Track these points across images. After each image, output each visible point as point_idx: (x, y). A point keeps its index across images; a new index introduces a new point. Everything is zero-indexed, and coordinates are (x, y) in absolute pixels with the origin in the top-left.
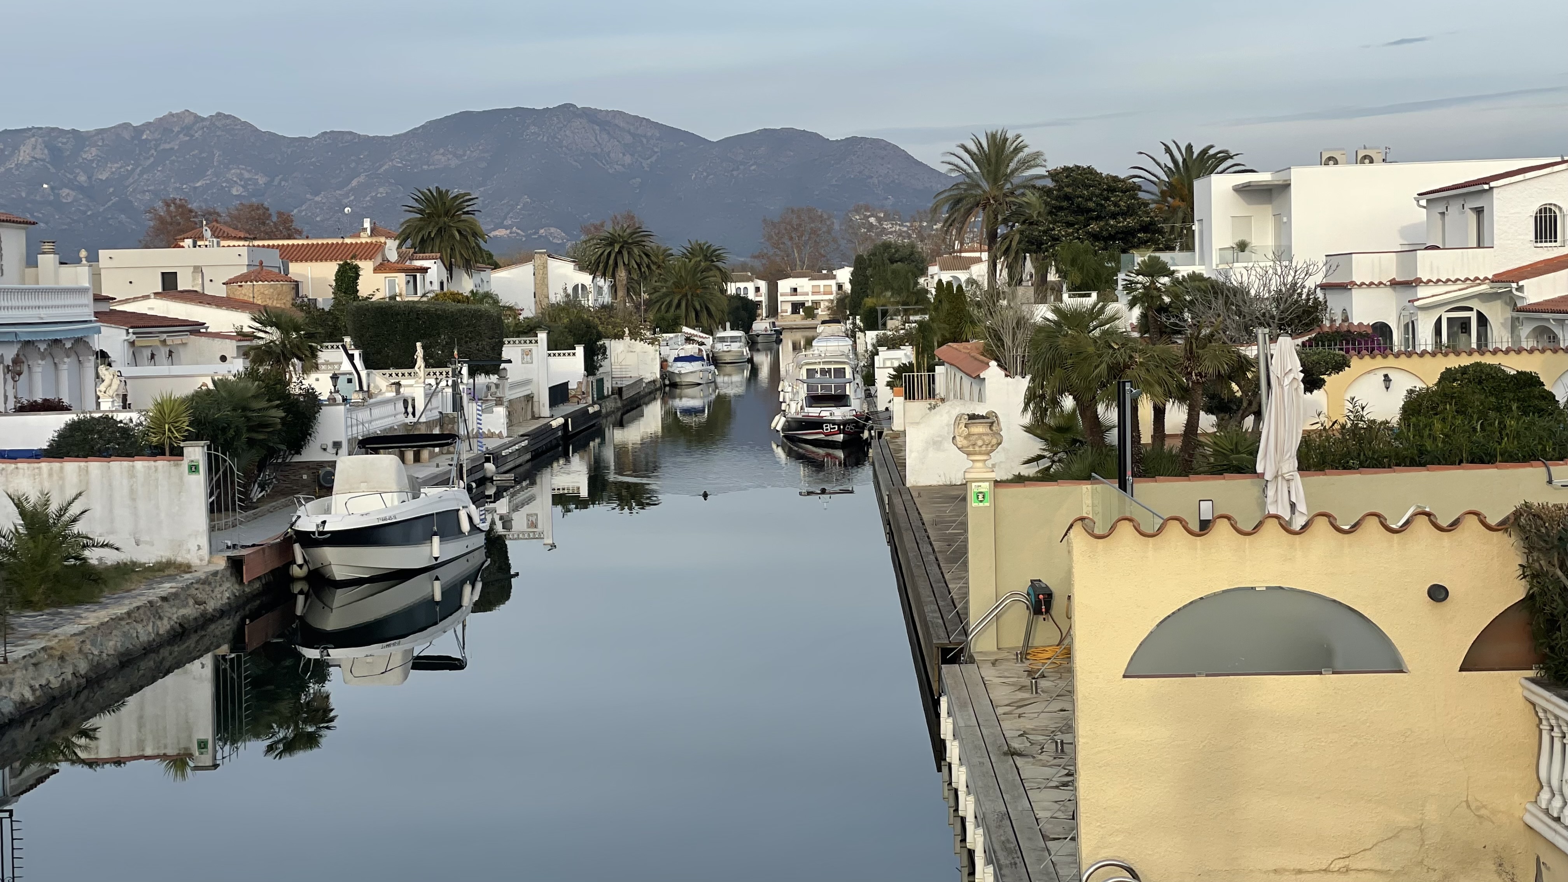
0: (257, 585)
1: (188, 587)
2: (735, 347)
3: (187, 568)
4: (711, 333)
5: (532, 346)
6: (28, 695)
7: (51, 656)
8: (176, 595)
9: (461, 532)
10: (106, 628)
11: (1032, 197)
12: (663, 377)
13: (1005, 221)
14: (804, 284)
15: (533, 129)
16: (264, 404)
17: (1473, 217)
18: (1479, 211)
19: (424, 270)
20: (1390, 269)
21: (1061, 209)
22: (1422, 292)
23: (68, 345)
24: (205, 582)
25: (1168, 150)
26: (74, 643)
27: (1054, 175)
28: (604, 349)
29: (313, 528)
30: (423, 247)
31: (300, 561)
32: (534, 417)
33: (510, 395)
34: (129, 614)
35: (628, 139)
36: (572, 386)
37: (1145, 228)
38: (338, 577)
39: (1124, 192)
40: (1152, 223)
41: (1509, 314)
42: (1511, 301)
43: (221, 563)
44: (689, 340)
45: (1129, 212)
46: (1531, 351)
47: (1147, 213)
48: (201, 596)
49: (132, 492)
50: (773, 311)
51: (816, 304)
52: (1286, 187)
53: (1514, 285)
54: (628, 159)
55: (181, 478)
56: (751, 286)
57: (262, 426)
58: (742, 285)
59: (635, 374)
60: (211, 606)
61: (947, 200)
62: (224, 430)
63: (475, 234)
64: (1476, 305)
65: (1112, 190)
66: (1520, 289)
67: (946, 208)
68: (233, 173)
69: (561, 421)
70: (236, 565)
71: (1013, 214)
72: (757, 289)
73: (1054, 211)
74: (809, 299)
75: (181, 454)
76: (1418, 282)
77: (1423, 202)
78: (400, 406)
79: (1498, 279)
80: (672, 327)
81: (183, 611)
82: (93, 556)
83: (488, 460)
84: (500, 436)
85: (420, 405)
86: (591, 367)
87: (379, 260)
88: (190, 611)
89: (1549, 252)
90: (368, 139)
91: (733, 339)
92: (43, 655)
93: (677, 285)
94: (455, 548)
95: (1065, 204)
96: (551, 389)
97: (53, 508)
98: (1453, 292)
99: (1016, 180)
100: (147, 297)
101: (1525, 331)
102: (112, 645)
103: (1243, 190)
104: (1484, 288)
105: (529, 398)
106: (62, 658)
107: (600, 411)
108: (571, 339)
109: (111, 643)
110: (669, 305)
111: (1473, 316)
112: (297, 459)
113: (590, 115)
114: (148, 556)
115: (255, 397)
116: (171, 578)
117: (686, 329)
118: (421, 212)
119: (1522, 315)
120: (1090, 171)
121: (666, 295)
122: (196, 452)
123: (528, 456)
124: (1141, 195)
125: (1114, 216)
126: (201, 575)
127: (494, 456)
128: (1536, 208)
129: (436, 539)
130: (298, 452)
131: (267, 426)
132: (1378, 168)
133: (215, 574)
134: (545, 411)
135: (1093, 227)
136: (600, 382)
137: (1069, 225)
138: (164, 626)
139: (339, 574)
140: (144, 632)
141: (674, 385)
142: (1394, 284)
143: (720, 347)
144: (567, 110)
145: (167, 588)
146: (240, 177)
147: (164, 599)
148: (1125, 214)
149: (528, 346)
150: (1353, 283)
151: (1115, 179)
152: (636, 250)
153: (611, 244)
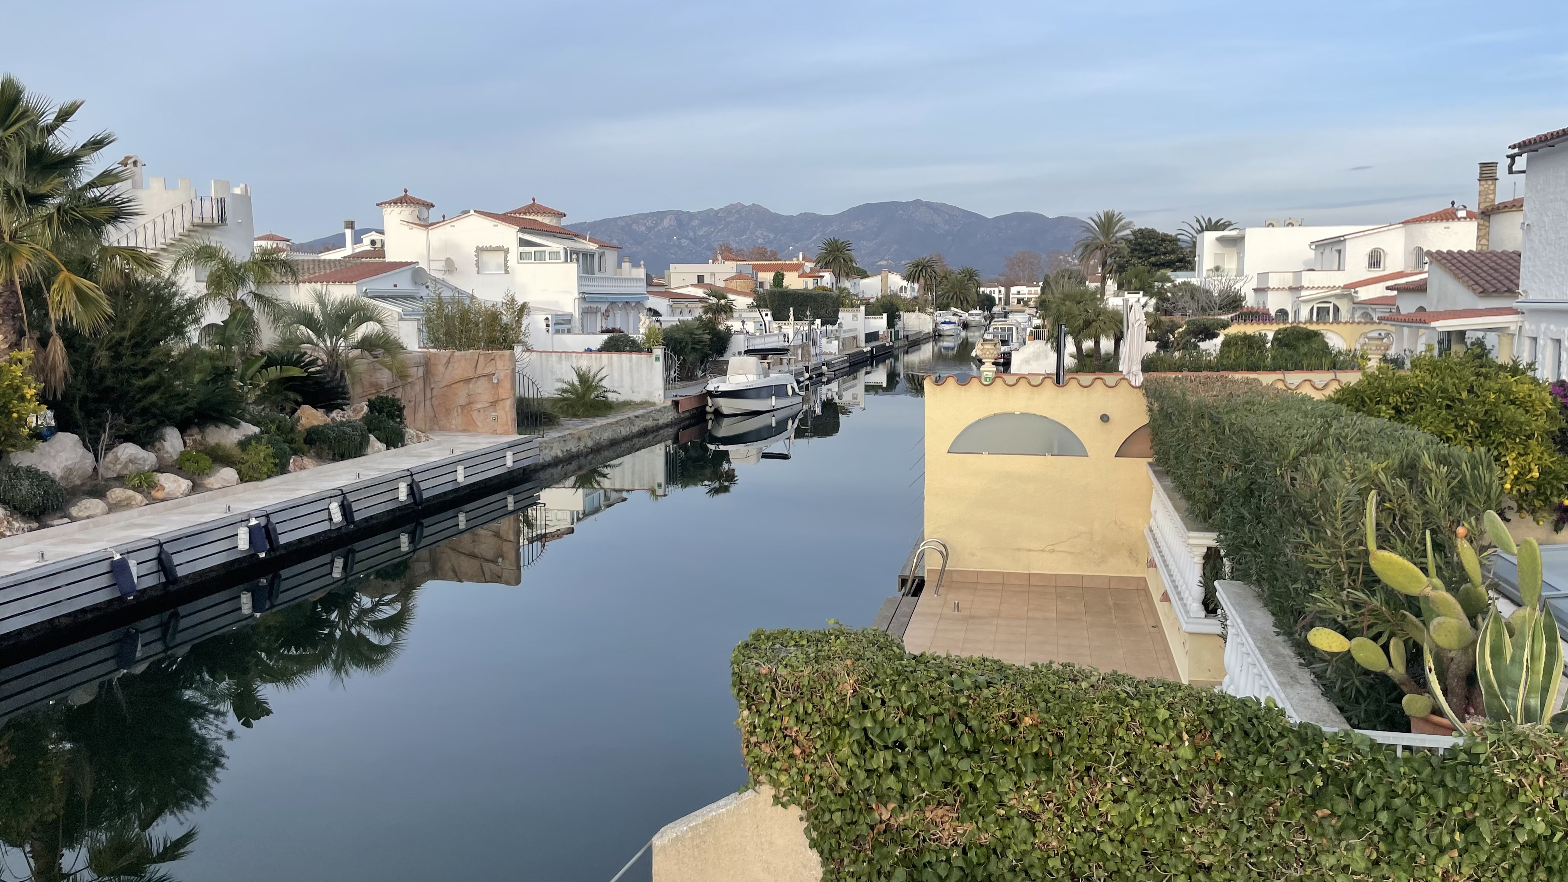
0: (687, 414)
1: (650, 412)
2: (977, 318)
3: (654, 404)
4: (967, 311)
5: (858, 313)
6: (560, 454)
7: (573, 438)
8: (643, 416)
9: (787, 395)
10: (603, 428)
11: (1123, 245)
12: (934, 331)
13: (1111, 256)
14: (1024, 289)
15: (900, 212)
16: (701, 332)
17: (1337, 255)
18: (1339, 251)
19: (822, 277)
20: (1289, 280)
21: (1136, 250)
22: (1304, 293)
23: (633, 305)
24: (659, 411)
25: (1198, 221)
26: (586, 434)
27: (1134, 233)
28: (899, 316)
29: (712, 389)
30: (826, 266)
31: (710, 404)
32: (857, 347)
33: (843, 335)
34: (617, 422)
35: (947, 217)
36: (881, 333)
37: (1180, 261)
38: (725, 413)
39: (1170, 241)
40: (1184, 258)
41: (1351, 306)
42: (1350, 297)
43: (669, 403)
44: (955, 314)
45: (1173, 252)
46: (1359, 323)
47: (1182, 253)
48: (656, 417)
49: (631, 368)
50: (1007, 303)
51: (1029, 299)
52: (1242, 238)
53: (1353, 290)
54: (947, 227)
55: (652, 363)
56: (997, 290)
57: (700, 342)
58: (992, 289)
59: (918, 329)
60: (661, 422)
61: (1081, 245)
62: (680, 343)
63: (851, 261)
64: (1333, 300)
65: (1163, 240)
66: (1356, 292)
67: (1081, 249)
68: (758, 233)
69: (869, 349)
70: (676, 404)
71: (1115, 253)
72: (1000, 292)
73: (1132, 251)
74: (1026, 297)
75: (651, 351)
76: (1302, 288)
77: (1313, 247)
78: (782, 338)
79: (1346, 287)
80: (945, 307)
81: (646, 423)
82: (611, 397)
83: (824, 365)
84: (835, 354)
85: (791, 338)
86: (891, 324)
87: (801, 272)
88: (650, 423)
89: (1376, 273)
90: (821, 217)
91: (977, 315)
92: (569, 437)
93: (952, 287)
94: (783, 402)
95: (1138, 247)
96: (866, 335)
97: (592, 374)
98: (1321, 294)
99: (1119, 234)
100: (687, 286)
101: (1358, 314)
102: (607, 435)
103: (1220, 240)
104: (1338, 291)
105: (855, 338)
106: (579, 439)
107: (893, 346)
108: (881, 311)
109: (607, 434)
110: (948, 297)
111: (1331, 306)
112: (721, 359)
113: (929, 205)
114: (637, 398)
115: (697, 328)
116: (645, 408)
117: (953, 309)
118: (826, 249)
119: (1357, 306)
120: (1153, 231)
121: (946, 292)
122: (659, 351)
123: (848, 364)
124: (1179, 243)
125: (1164, 254)
126: (658, 408)
127: (828, 364)
128: (1369, 250)
129: (774, 397)
130: (722, 356)
131: (702, 342)
132: (1296, 229)
133: (665, 407)
134: (863, 344)
135: (1153, 259)
136: (897, 332)
137: (1140, 258)
138: (635, 429)
139: (726, 411)
140: (624, 431)
141: (940, 335)
142: (1290, 289)
143: (970, 318)
144: (918, 203)
145: (640, 412)
146: (762, 235)
147: (637, 417)
148: (1169, 253)
149: (855, 313)
150: (1269, 288)
151: (1166, 235)
152: (929, 270)
153: (917, 266)
